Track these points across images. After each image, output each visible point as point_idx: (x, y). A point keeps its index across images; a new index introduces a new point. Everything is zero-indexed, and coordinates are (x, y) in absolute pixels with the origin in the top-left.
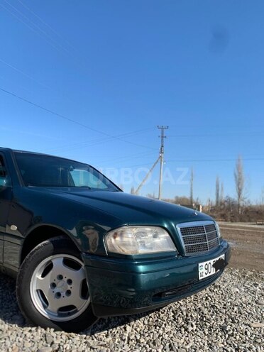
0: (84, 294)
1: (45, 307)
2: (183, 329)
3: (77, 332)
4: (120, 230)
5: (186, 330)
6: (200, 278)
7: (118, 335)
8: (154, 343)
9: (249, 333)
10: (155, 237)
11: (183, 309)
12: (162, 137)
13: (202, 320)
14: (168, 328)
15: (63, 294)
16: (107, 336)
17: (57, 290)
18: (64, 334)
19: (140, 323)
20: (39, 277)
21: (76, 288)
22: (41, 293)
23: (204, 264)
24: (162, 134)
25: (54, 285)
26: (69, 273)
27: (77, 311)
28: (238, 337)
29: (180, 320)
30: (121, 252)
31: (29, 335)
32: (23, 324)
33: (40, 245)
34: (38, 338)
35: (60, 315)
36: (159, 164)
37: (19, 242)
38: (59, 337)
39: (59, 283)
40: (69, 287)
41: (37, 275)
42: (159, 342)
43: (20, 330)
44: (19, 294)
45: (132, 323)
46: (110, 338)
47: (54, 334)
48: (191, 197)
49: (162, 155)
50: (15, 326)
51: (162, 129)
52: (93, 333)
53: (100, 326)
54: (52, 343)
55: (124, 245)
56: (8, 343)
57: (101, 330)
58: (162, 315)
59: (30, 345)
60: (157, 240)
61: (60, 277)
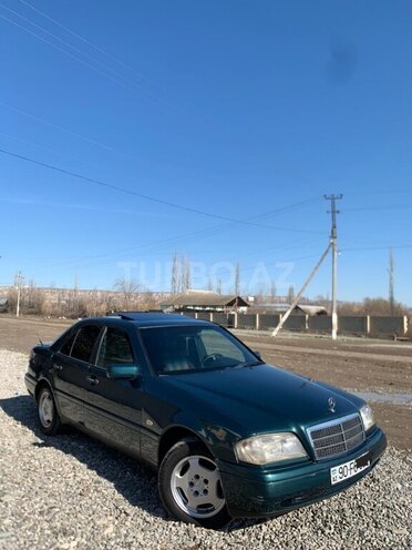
0: (220, 494)
1: (185, 504)
2: (320, 532)
3: (215, 529)
4: (248, 440)
5: (323, 532)
6: (333, 483)
7: (253, 534)
8: (287, 545)
9: (387, 540)
10: (284, 441)
11: (325, 508)
12: (333, 212)
13: (341, 523)
14: (305, 530)
15: (201, 493)
16: (243, 534)
17: (195, 489)
18: (205, 530)
19: (277, 523)
20: (178, 475)
21: (212, 488)
22: (181, 491)
23: (337, 468)
24: (333, 206)
25: (191, 484)
26: (204, 473)
27: (213, 509)
28: (375, 543)
29: (319, 522)
30: (251, 461)
31: (173, 529)
32: (167, 518)
33: (176, 445)
34: (181, 532)
35: (199, 512)
36: (329, 255)
37: (156, 438)
38: (201, 533)
39: (197, 483)
40: (206, 487)
41: (176, 474)
42: (291, 543)
43: (165, 523)
44: (161, 490)
45: (269, 522)
46: (246, 536)
47: (195, 530)
48: (392, 299)
49: (335, 241)
50: (160, 519)
51: (333, 199)
52: (230, 531)
53: (236, 524)
54: (195, 538)
55: (253, 453)
56: (157, 535)
57: (238, 528)
58: (300, 515)
59: (175, 538)
60: (286, 445)
61: (197, 477)
